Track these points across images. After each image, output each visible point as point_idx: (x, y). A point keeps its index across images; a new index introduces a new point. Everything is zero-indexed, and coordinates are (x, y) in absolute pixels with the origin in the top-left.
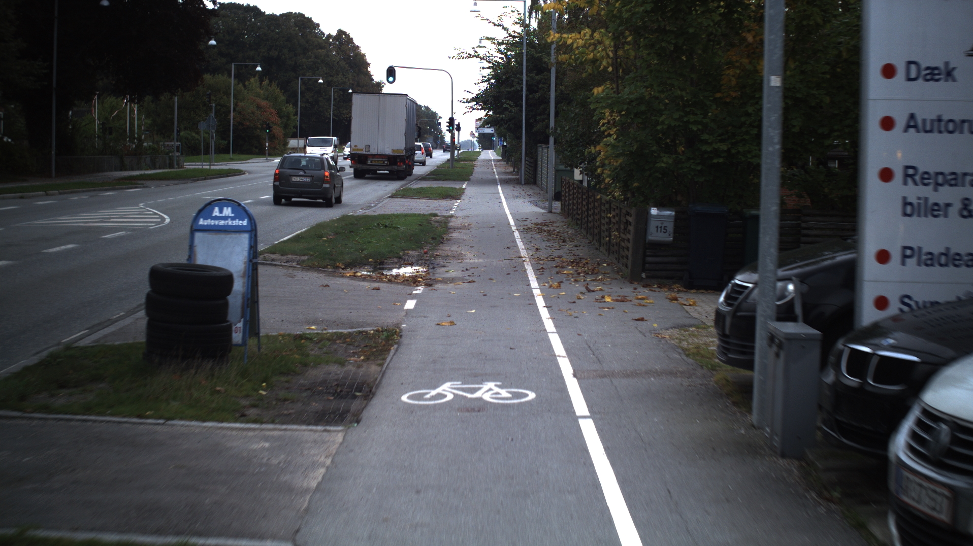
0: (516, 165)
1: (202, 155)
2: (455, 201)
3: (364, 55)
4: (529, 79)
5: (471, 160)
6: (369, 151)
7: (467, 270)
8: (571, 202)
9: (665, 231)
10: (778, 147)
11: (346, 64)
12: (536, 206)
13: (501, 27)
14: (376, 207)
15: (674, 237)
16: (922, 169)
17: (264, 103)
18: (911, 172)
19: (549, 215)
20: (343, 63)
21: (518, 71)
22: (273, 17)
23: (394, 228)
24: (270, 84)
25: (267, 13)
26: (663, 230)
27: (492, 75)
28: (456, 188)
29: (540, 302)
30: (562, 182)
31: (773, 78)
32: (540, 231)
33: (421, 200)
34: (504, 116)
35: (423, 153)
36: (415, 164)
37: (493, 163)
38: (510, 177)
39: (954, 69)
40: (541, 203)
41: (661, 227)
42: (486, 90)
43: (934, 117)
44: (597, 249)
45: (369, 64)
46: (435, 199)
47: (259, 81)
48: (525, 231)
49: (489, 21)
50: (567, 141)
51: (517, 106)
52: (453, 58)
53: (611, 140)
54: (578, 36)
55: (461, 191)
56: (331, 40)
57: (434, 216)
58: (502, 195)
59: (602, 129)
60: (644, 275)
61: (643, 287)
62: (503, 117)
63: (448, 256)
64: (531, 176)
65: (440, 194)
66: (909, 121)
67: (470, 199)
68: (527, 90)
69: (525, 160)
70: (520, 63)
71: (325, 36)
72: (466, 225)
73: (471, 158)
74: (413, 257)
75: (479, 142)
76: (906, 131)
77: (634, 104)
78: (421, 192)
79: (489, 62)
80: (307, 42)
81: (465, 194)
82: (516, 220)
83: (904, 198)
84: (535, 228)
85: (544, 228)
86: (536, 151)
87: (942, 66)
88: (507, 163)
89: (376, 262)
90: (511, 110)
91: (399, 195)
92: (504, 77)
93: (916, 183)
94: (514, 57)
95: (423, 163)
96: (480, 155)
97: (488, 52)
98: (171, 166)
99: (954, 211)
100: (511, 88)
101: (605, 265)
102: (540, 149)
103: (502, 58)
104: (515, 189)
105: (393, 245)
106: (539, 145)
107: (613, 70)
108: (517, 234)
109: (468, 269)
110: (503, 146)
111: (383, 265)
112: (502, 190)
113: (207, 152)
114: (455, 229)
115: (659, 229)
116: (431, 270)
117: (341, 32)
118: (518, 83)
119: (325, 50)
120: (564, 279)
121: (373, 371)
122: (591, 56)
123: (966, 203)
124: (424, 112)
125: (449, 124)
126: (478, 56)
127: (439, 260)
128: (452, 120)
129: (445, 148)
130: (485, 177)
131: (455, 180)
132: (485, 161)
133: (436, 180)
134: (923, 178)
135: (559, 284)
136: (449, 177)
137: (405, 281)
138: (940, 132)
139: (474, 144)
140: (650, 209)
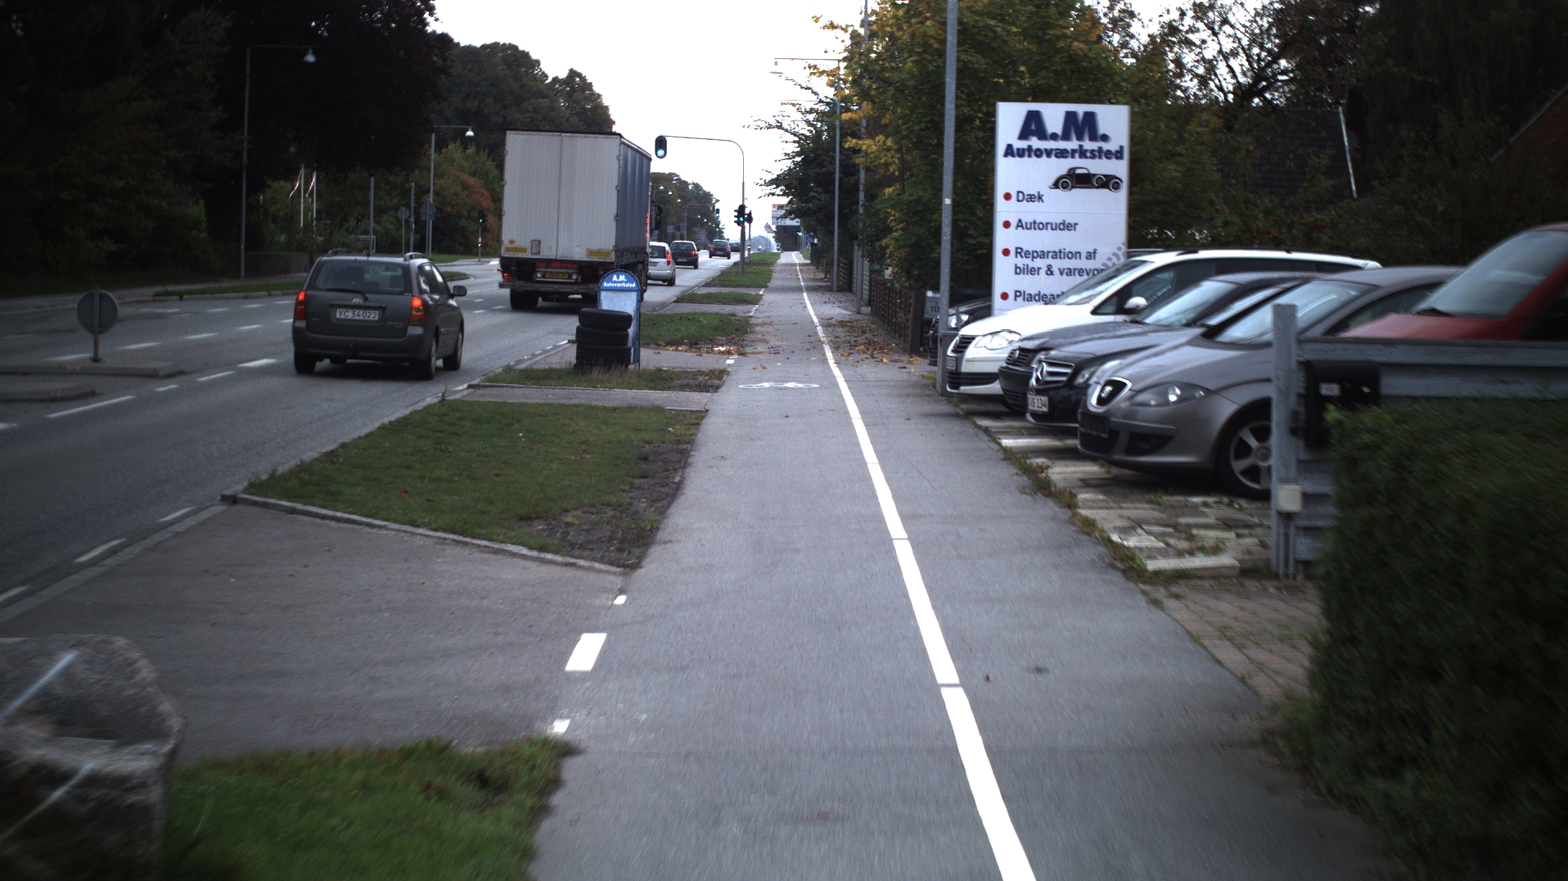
0: (828, 271)
2: (749, 306)
3: (607, 108)
4: (844, 158)
5: (766, 264)
6: (539, 253)
7: (772, 347)
8: (878, 300)
10: (949, 237)
11: (580, 121)
13: (810, 91)
14: (664, 310)
16: (1025, 249)
17: (472, 181)
18: (1019, 250)
19: (856, 315)
21: (830, 148)
22: (470, 50)
25: (462, 45)
26: (936, 310)
27: (798, 150)
28: (750, 295)
30: (873, 281)
31: (947, 200)
32: (845, 326)
33: (712, 305)
34: (811, 205)
37: (797, 268)
38: (819, 284)
39: (1042, 195)
42: (790, 169)
43: (1032, 221)
44: (893, 337)
45: (614, 123)
46: (730, 303)
48: (828, 326)
51: (827, 192)
55: (759, 297)
56: (557, 86)
57: (733, 317)
58: (807, 301)
59: (891, 225)
60: (921, 349)
61: (919, 356)
62: (810, 207)
63: (754, 340)
64: (843, 282)
65: (734, 299)
66: (1018, 223)
67: (771, 304)
69: (839, 261)
70: (832, 137)
71: (549, 79)
72: (768, 322)
73: (769, 260)
74: (723, 341)
75: (777, 239)
76: (1017, 229)
78: (710, 297)
79: (795, 135)
80: (522, 87)
81: (763, 300)
82: (821, 319)
83: (1016, 265)
84: (840, 324)
85: (848, 324)
87: (1036, 194)
88: (817, 268)
90: (820, 198)
91: (685, 300)
92: (812, 154)
93: (1022, 257)
94: (826, 129)
96: (780, 257)
97: (794, 123)
99: (1043, 272)
100: (820, 169)
101: (893, 344)
102: (856, 246)
103: (811, 132)
104: (824, 296)
105: (699, 332)
106: (855, 242)
107: (899, 175)
108: (819, 328)
109: (775, 347)
110: (813, 244)
111: (699, 345)
112: (808, 297)
114: (757, 325)
115: (934, 309)
116: (740, 348)
117: (573, 74)
118: (830, 164)
119: (549, 100)
120: (854, 352)
121: (716, 382)
122: (883, 161)
123: (1049, 268)
124: (693, 192)
125: (736, 214)
126: (780, 127)
127: (746, 343)
128: (741, 209)
129: (721, 251)
130: (787, 284)
131: (748, 287)
132: (786, 265)
133: (723, 286)
134: (1026, 254)
135: (850, 354)
136: (738, 283)
137: (720, 352)
138: (1035, 229)
139: (770, 242)
140: (927, 293)
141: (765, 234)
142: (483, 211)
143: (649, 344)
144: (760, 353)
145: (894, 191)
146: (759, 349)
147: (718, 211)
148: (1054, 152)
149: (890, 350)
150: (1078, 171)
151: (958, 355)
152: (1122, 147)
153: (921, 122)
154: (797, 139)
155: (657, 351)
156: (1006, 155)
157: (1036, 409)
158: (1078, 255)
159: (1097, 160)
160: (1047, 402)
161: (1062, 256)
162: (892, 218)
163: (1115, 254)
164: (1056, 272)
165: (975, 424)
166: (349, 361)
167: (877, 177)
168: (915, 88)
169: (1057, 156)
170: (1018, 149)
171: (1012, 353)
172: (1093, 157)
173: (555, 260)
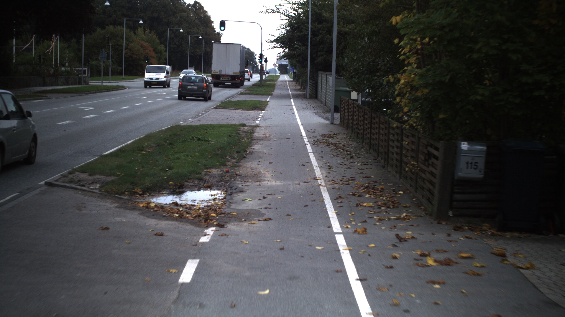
0: (303, 85)
2: (260, 112)
3: (210, 17)
4: (313, 27)
5: (274, 81)
6: (221, 73)
8: (350, 118)
9: (475, 167)
11: (199, 21)
12: (320, 116)
14: (202, 116)
15: (485, 174)
17: (146, 44)
19: (332, 126)
20: (197, 21)
21: (305, 22)
24: (150, 33)
26: (473, 166)
27: (288, 24)
28: (262, 101)
30: (341, 101)
32: (328, 144)
33: (237, 111)
34: (295, 52)
35: (249, 75)
36: (245, 80)
37: (287, 83)
38: (299, 92)
40: (322, 114)
41: (471, 163)
42: (284, 34)
45: (213, 22)
46: (247, 109)
47: (144, 30)
48: (315, 143)
51: (304, 45)
52: (262, 12)
55: (266, 104)
56: (190, 7)
57: (243, 126)
58: (294, 107)
60: (450, 214)
62: (295, 53)
63: (247, 176)
64: (313, 92)
65: (250, 106)
67: (272, 110)
68: (311, 35)
69: (310, 82)
70: (307, 17)
71: (187, 5)
72: (267, 135)
73: (274, 79)
74: (214, 177)
75: (279, 70)
78: (237, 105)
79: (286, 16)
80: (176, 8)
81: (268, 106)
82: (307, 131)
84: (323, 139)
86: (317, 76)
88: (296, 83)
90: (300, 48)
91: (221, 107)
92: (296, 26)
94: (303, 13)
96: (280, 77)
97: (286, 9)
98: (80, 83)
100: (300, 33)
101: (401, 193)
102: (320, 75)
103: (295, 14)
104: (303, 102)
105: (198, 162)
106: (319, 72)
108: (309, 147)
109: (265, 196)
110: (294, 72)
112: (294, 103)
114: (258, 140)
115: (470, 165)
116: (228, 197)
117: (196, 3)
118: (306, 30)
119: (186, 13)
124: (247, 51)
125: (259, 58)
126: (279, 12)
127: (238, 183)
131: (262, 95)
132: (282, 81)
133: (250, 94)
136: (259, 93)
139: (277, 71)
140: (460, 144)
141: (273, 67)
154: (287, 18)
173: (225, 75)
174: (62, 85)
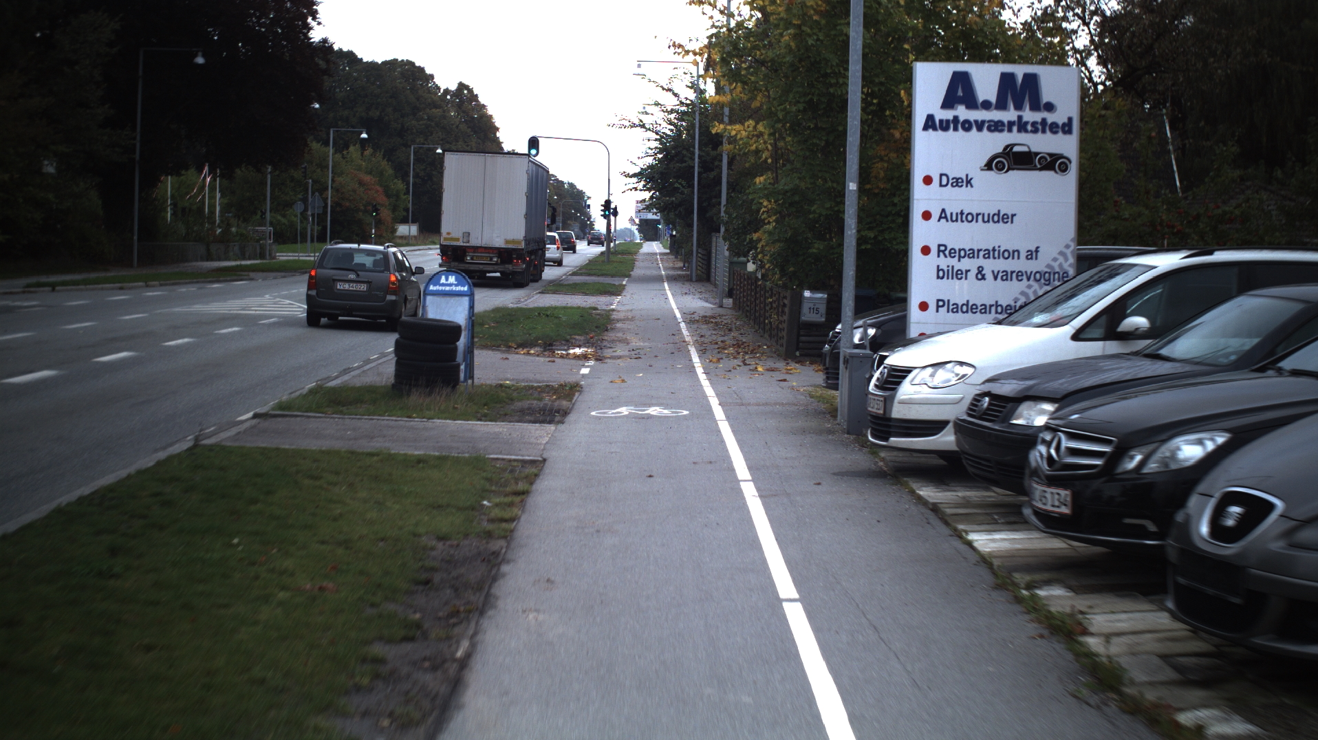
0: (687, 259)
1: (299, 244)
2: (615, 297)
3: (491, 117)
4: (702, 154)
5: (630, 253)
6: (468, 242)
7: (633, 350)
8: (742, 295)
9: (817, 312)
10: (854, 231)
11: (468, 127)
12: (706, 301)
13: (672, 92)
14: (528, 302)
15: (826, 319)
16: (950, 247)
17: (367, 178)
18: (942, 248)
19: (719, 309)
20: (463, 127)
21: (689, 146)
22: (373, 65)
23: (556, 317)
24: (374, 154)
25: (365, 60)
26: (815, 311)
27: (659, 148)
28: (614, 285)
29: (700, 370)
30: (734, 274)
31: (851, 184)
32: (707, 322)
33: (575, 296)
34: (674, 199)
35: (558, 248)
36: (546, 263)
37: (658, 257)
38: (680, 273)
39: (971, 179)
40: (711, 299)
41: (814, 309)
42: (653, 165)
43: (958, 211)
44: (762, 336)
45: (497, 129)
46: (592, 294)
47: (361, 150)
48: (691, 322)
49: (657, 84)
50: (734, 229)
51: (689, 187)
53: (770, 227)
54: (742, 128)
55: (622, 287)
56: (449, 97)
57: (594, 310)
58: (669, 292)
59: (763, 217)
60: (798, 354)
61: (796, 363)
62: (672, 200)
63: (614, 340)
64: (703, 271)
65: (595, 290)
66: (941, 214)
67: (632, 295)
68: (699, 168)
69: (697, 252)
70: (692, 136)
71: (442, 91)
72: (630, 317)
73: (630, 250)
74: (580, 340)
75: (640, 231)
76: (939, 221)
77: (789, 194)
78: (573, 288)
79: (657, 134)
80: (418, 99)
81: (626, 291)
82: (683, 314)
83: (938, 266)
84: (702, 319)
85: (712, 320)
86: (710, 243)
87: (963, 177)
88: (676, 257)
89: (545, 343)
90: (682, 191)
91: (551, 290)
92: (673, 152)
93: (946, 256)
94: (686, 128)
95: (559, 263)
96: (642, 247)
97: (656, 122)
98: (262, 256)
99: (972, 275)
100: (681, 164)
101: (765, 347)
102: (713, 240)
103: (672, 130)
104: (684, 286)
105: (558, 331)
106: (711, 234)
107: (772, 162)
108: (683, 325)
109: (635, 349)
110: (672, 236)
111: (552, 346)
112: (669, 287)
113: (304, 240)
114: (618, 320)
115: (812, 310)
116: (598, 351)
117: (462, 86)
118: (690, 158)
119: (440, 110)
120: (724, 356)
121: (565, 403)
122: (754, 147)
123: (980, 270)
124: (568, 190)
125: (603, 208)
126: (643, 126)
127: (605, 343)
128: (608, 203)
129: (595, 240)
130: (648, 272)
131: (613, 276)
132: (648, 254)
133: (589, 275)
134: (950, 253)
135: (719, 360)
136: (605, 272)
137: (577, 357)
138: (962, 221)
139: (634, 233)
140: (804, 292)
141: (629, 226)
142: (375, 205)
143: (499, 346)
144: (619, 357)
145: (765, 180)
146: (619, 353)
147: (589, 206)
148: (986, 125)
149: (762, 354)
150: (1016, 149)
151: (887, 393)
152: (1070, 119)
153: (799, 102)
154: (658, 137)
155: (505, 356)
156: (926, 128)
157: (1049, 508)
158: (1016, 254)
159: (1040, 135)
160: (1069, 499)
161: (996, 255)
162: (763, 209)
163: (1061, 253)
164: (989, 276)
165: (913, 492)
166: (340, 318)
167: (747, 165)
168: (792, 65)
169: (989, 129)
170: (941, 121)
171: (977, 399)
172: (1035, 131)
173: (481, 247)
174: (236, 260)
